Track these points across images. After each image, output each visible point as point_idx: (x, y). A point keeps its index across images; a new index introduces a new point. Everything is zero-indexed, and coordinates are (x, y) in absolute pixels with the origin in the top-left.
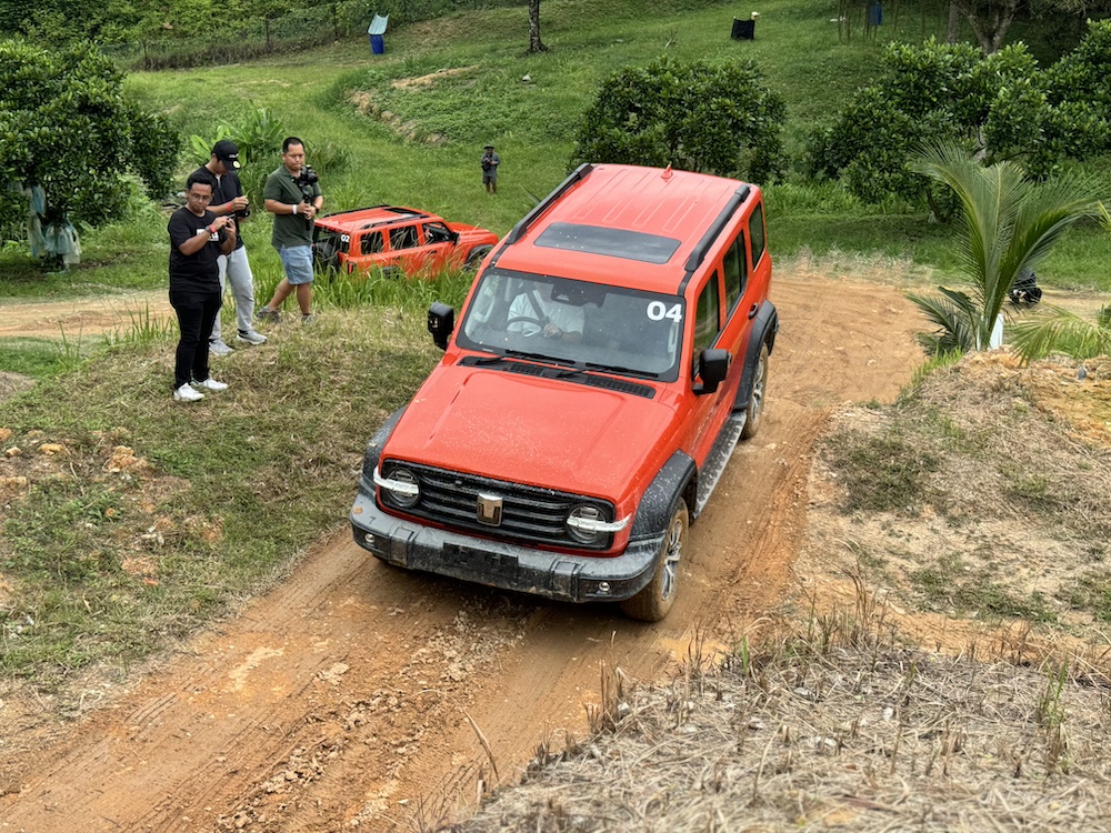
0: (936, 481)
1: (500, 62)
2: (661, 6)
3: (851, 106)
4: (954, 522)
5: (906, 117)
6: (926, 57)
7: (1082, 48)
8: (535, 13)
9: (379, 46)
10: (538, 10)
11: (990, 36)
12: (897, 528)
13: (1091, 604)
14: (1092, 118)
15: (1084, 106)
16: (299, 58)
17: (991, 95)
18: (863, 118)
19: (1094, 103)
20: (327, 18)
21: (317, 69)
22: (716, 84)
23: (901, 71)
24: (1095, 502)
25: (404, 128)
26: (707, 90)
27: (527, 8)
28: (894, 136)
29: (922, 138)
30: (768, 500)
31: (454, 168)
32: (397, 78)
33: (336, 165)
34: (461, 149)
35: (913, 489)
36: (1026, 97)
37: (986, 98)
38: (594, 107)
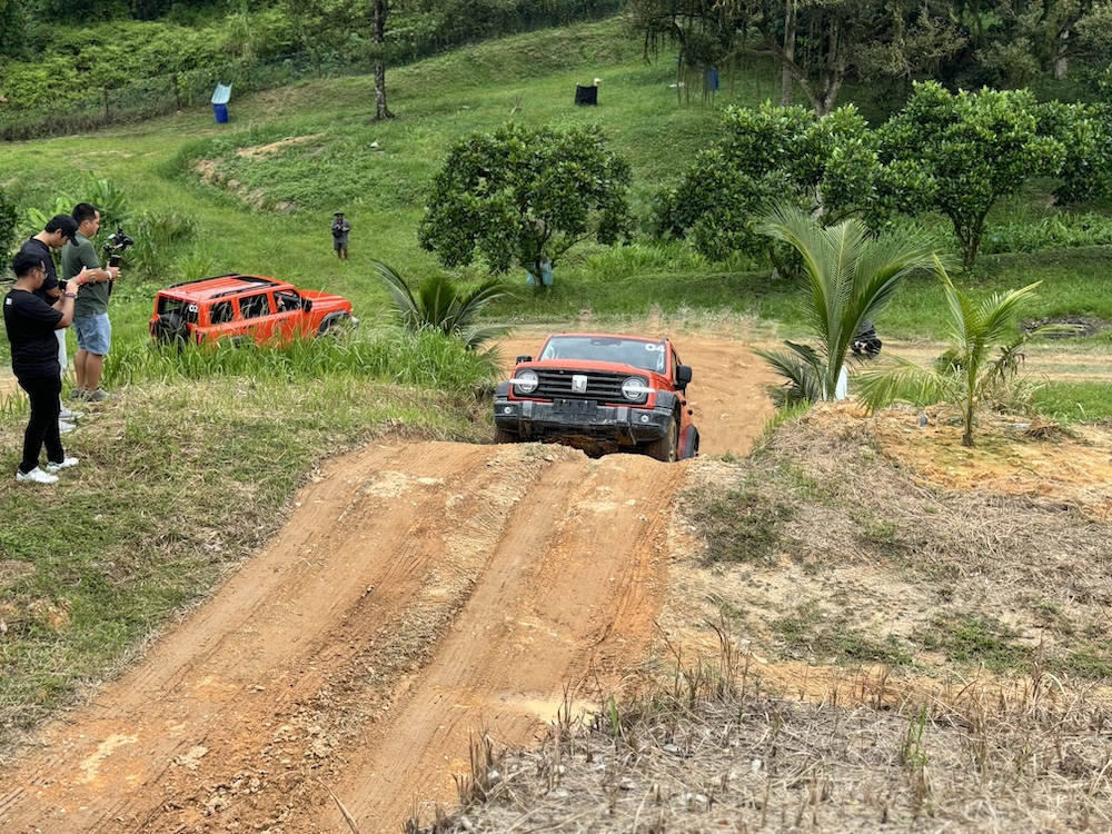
0: (790, 531)
1: (347, 129)
2: (505, 73)
3: (693, 167)
4: (810, 570)
5: (746, 177)
6: (762, 120)
7: (909, 109)
8: (381, 81)
9: (223, 115)
10: (383, 79)
11: (822, 99)
12: (755, 578)
13: (943, 645)
14: (920, 176)
15: (913, 165)
16: (139, 129)
17: (825, 155)
18: (706, 179)
19: (923, 161)
20: (169, 87)
21: (158, 139)
22: (562, 148)
23: (739, 134)
24: (942, 544)
25: (252, 196)
26: (554, 154)
27: (372, 76)
28: (735, 196)
29: (762, 198)
30: (630, 556)
31: (304, 236)
32: (243, 146)
33: (182, 235)
34: (311, 216)
35: (770, 539)
36: (859, 157)
37: (821, 158)
38: (442, 172)
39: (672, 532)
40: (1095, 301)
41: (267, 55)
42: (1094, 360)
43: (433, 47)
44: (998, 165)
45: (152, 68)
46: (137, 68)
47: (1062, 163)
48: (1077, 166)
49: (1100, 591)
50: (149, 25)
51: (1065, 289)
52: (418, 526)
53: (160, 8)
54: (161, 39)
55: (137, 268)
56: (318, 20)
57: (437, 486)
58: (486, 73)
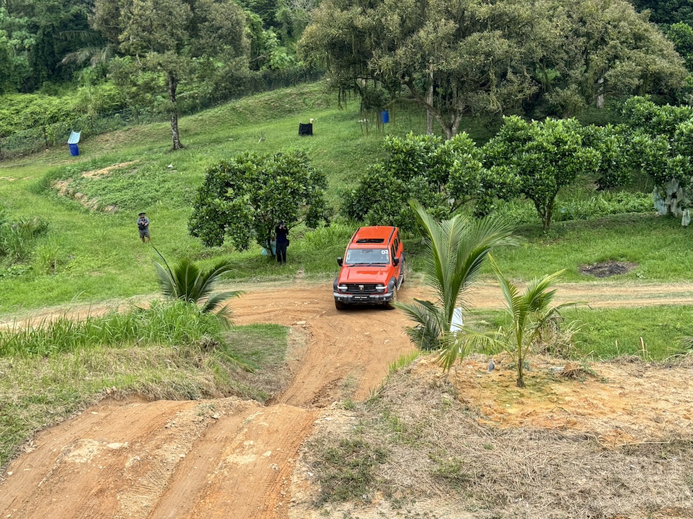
0: (384, 472)
1: (153, 157)
2: (256, 117)
3: (365, 176)
4: (397, 505)
5: (400, 181)
6: (407, 144)
7: (501, 133)
8: (175, 126)
9: (75, 151)
10: (176, 124)
11: (450, 127)
12: (354, 515)
14: (510, 175)
15: (506, 169)
16: (21, 162)
17: (449, 165)
18: (374, 183)
19: (512, 166)
20: (41, 135)
21: (32, 168)
22: (279, 167)
23: (394, 153)
24: (495, 476)
25: (90, 203)
26: (274, 172)
27: (170, 123)
28: (393, 194)
29: (411, 194)
30: (260, 502)
31: (123, 227)
32: (86, 171)
33: (41, 231)
34: (128, 214)
35: (367, 479)
36: (470, 165)
37: (446, 167)
38: (203, 186)
39: (295, 479)
40: (626, 251)
41: (103, 112)
42: (626, 291)
43: (210, 102)
44: (559, 166)
45: (30, 123)
46: (20, 123)
47: (599, 164)
48: (609, 165)
49: (610, 510)
50: (28, 96)
51: (607, 243)
52: (99, 487)
53: (36, 84)
54: (35, 105)
55: (10, 255)
56: (134, 89)
57: (122, 449)
58: (243, 117)
